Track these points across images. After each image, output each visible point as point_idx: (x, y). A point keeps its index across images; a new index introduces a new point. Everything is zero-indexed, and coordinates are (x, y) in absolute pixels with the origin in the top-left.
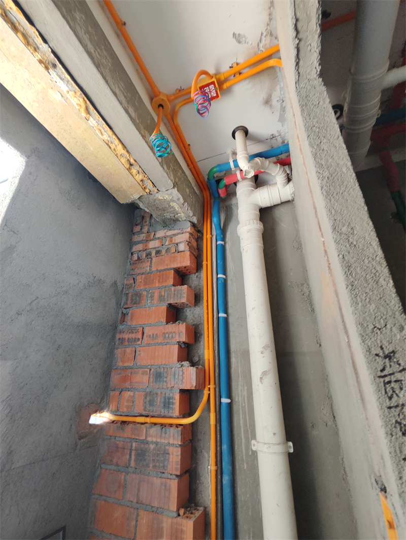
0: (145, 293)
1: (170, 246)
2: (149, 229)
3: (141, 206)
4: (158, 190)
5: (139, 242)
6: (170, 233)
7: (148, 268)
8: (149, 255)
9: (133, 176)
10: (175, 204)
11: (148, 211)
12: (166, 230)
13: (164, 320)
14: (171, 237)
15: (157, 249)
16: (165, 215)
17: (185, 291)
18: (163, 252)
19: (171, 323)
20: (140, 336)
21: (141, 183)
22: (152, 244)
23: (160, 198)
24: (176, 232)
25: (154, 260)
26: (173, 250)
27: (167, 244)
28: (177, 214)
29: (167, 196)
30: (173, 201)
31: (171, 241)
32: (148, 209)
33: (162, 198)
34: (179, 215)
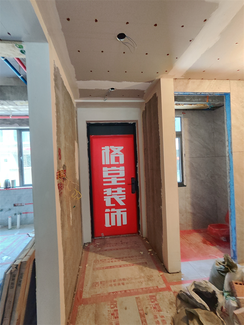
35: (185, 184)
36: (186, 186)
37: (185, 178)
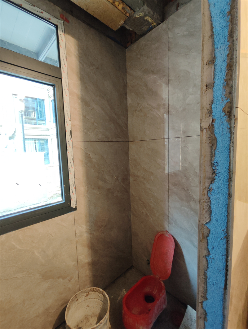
3: (127, 27)
4: (134, 11)
9: (116, 7)
10: (148, 17)
11: (132, 30)
16: (143, 28)
21: (123, 11)
23: (137, 16)
28: (151, 25)
29: (141, 13)
30: (146, 15)
32: (132, 28)
33: (138, 16)
34: (152, 25)
35: (73, 205)
36: (75, 209)
37: (74, 190)
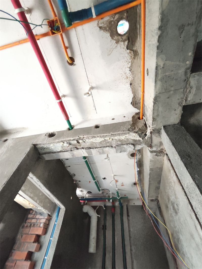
0: (23, 244)
1: (38, 223)
2: (35, 213)
5: (30, 218)
6: (41, 217)
7: (28, 232)
8: (31, 225)
12: (40, 216)
13: (24, 259)
14: (40, 219)
15: (34, 223)
17: (35, 246)
18: (36, 225)
19: (27, 260)
20: (14, 265)
22: (34, 221)
24: (42, 217)
25: (31, 228)
26: (38, 226)
27: (38, 222)
31: (39, 221)
